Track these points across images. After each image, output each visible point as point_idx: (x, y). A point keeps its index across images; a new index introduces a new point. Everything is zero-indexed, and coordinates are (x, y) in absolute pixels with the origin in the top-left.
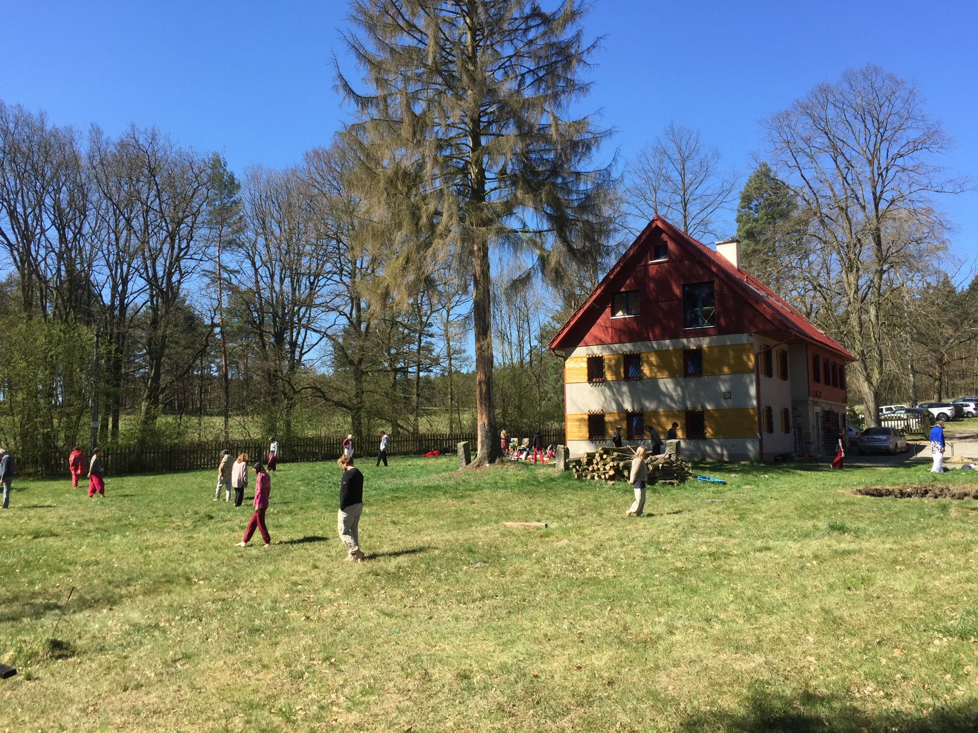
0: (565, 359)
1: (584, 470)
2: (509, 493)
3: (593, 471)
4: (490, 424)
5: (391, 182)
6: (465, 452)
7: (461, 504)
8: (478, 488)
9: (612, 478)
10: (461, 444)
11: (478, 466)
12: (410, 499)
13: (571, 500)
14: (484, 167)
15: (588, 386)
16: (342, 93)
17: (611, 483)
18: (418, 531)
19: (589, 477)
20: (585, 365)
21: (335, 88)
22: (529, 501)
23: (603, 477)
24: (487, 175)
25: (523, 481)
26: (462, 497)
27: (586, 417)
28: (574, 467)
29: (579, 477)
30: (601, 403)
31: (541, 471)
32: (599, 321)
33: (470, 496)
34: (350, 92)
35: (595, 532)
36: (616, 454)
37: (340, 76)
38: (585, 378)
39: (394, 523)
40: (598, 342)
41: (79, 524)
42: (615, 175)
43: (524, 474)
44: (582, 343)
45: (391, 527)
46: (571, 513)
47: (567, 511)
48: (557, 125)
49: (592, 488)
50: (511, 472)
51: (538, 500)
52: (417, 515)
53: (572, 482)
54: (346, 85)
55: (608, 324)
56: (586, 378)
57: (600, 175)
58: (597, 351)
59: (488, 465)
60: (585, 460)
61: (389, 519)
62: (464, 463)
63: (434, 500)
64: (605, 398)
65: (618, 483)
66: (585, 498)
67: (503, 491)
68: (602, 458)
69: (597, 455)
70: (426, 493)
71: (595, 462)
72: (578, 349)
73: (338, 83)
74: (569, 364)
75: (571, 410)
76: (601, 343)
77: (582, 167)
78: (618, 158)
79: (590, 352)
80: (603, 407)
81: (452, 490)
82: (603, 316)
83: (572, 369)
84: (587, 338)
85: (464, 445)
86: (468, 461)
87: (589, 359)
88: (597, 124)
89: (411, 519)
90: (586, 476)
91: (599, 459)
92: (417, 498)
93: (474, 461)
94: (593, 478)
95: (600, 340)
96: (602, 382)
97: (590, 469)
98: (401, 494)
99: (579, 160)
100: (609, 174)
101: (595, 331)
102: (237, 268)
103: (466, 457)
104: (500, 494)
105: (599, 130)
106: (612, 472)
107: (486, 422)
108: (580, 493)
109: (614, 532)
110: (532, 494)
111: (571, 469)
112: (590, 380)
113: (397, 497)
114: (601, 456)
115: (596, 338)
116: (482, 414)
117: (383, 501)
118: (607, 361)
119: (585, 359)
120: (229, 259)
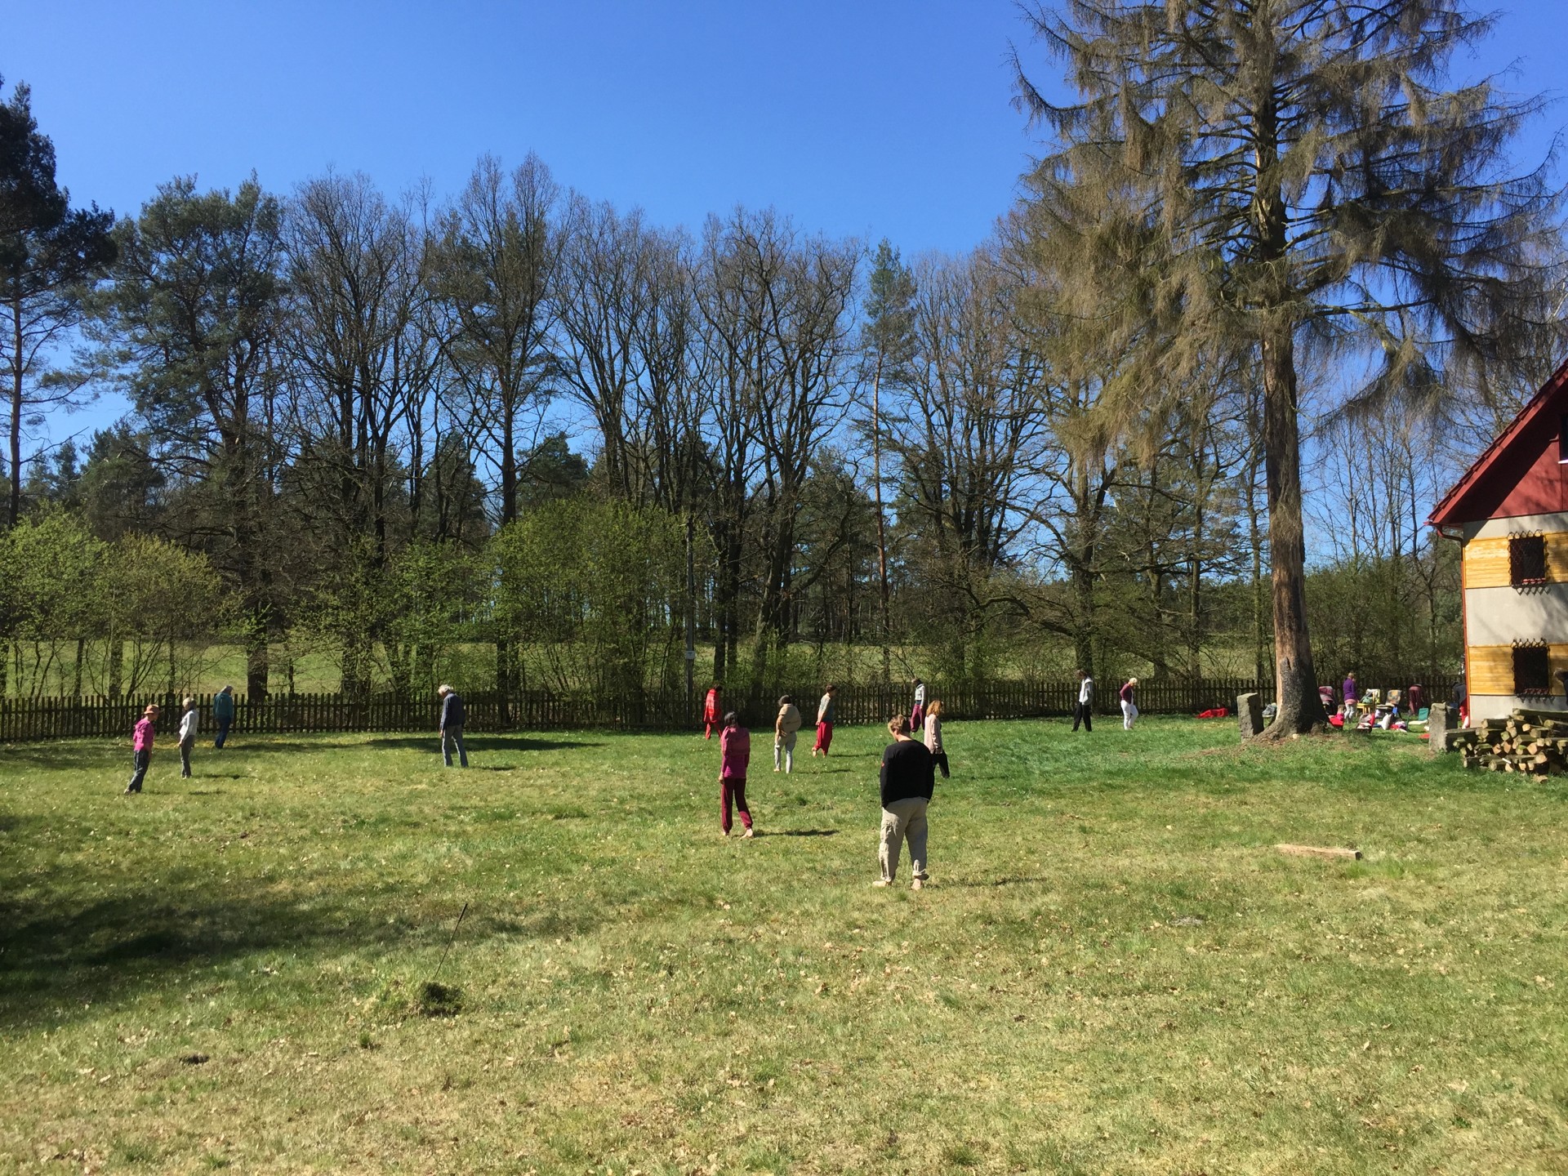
0: (1464, 542)
1: (1483, 752)
2: (1319, 790)
3: (1503, 754)
4: (1299, 662)
5: (1105, 246)
6: (1251, 711)
7: (1220, 805)
8: (1265, 776)
9: (1540, 769)
10: (1243, 699)
11: (1277, 737)
12: (1131, 790)
13: (1440, 808)
14: (1283, 200)
15: (1512, 592)
16: (1027, 108)
17: (1539, 778)
18: (1118, 849)
19: (1492, 766)
20: (1506, 554)
21: (1016, 102)
22: (1355, 805)
23: (1522, 766)
24: (1290, 213)
25: (1355, 768)
26: (1227, 791)
27: (1510, 650)
28: (1463, 745)
29: (1473, 765)
30: (1541, 623)
31: (1400, 751)
32: (1536, 469)
33: (1243, 790)
34: (1042, 104)
35: (1458, 874)
36: (1549, 723)
37: (1023, 79)
38: (1506, 578)
39: (1083, 830)
40: (1533, 507)
41: (622, 801)
42: (1552, 185)
43: (1363, 754)
44: (1498, 512)
45: (1076, 839)
46: (1429, 834)
47: (1421, 830)
48: (1421, 104)
49: (1495, 785)
50: (1335, 750)
51: (1374, 806)
52: (1131, 818)
53: (1457, 774)
54: (1034, 96)
55: (1555, 474)
56: (1508, 578)
57: (1520, 186)
58: (1530, 525)
59: (1295, 736)
60: (1485, 734)
61: (1077, 823)
62: (1250, 732)
63: (1172, 794)
64: (1550, 615)
65: (1553, 779)
66: (1474, 806)
67: (1309, 785)
68: (1520, 731)
69: (1510, 724)
70: (1163, 781)
71: (1505, 737)
72: (1490, 523)
73: (1020, 92)
74: (1471, 552)
75: (1475, 636)
76: (1538, 509)
77: (1486, 177)
78: (1560, 152)
79: (1516, 528)
80: (1545, 630)
81: (1212, 778)
82: (1544, 459)
83: (1478, 562)
84: (1510, 501)
85: (1250, 700)
86: (1258, 727)
87: (1513, 542)
88: (1507, 92)
89: (1115, 826)
90: (1486, 764)
91: (1513, 732)
92: (1145, 788)
93: (1269, 729)
94: (1501, 767)
95: (1538, 504)
96: (1543, 585)
97: (1496, 750)
98: (1119, 781)
99: (1482, 164)
100: (1540, 184)
101: (1526, 487)
102: (902, 415)
103: (1253, 721)
104: (1301, 790)
105: (1511, 100)
106: (1541, 759)
107: (1292, 659)
108: (1466, 795)
109: (1499, 877)
110: (1365, 794)
111: (1458, 750)
112: (1516, 581)
113: (1110, 785)
114: (1518, 726)
115: (1528, 500)
116: (1283, 644)
117: (1084, 792)
118: (1551, 545)
119: (1506, 543)
120: (892, 401)
